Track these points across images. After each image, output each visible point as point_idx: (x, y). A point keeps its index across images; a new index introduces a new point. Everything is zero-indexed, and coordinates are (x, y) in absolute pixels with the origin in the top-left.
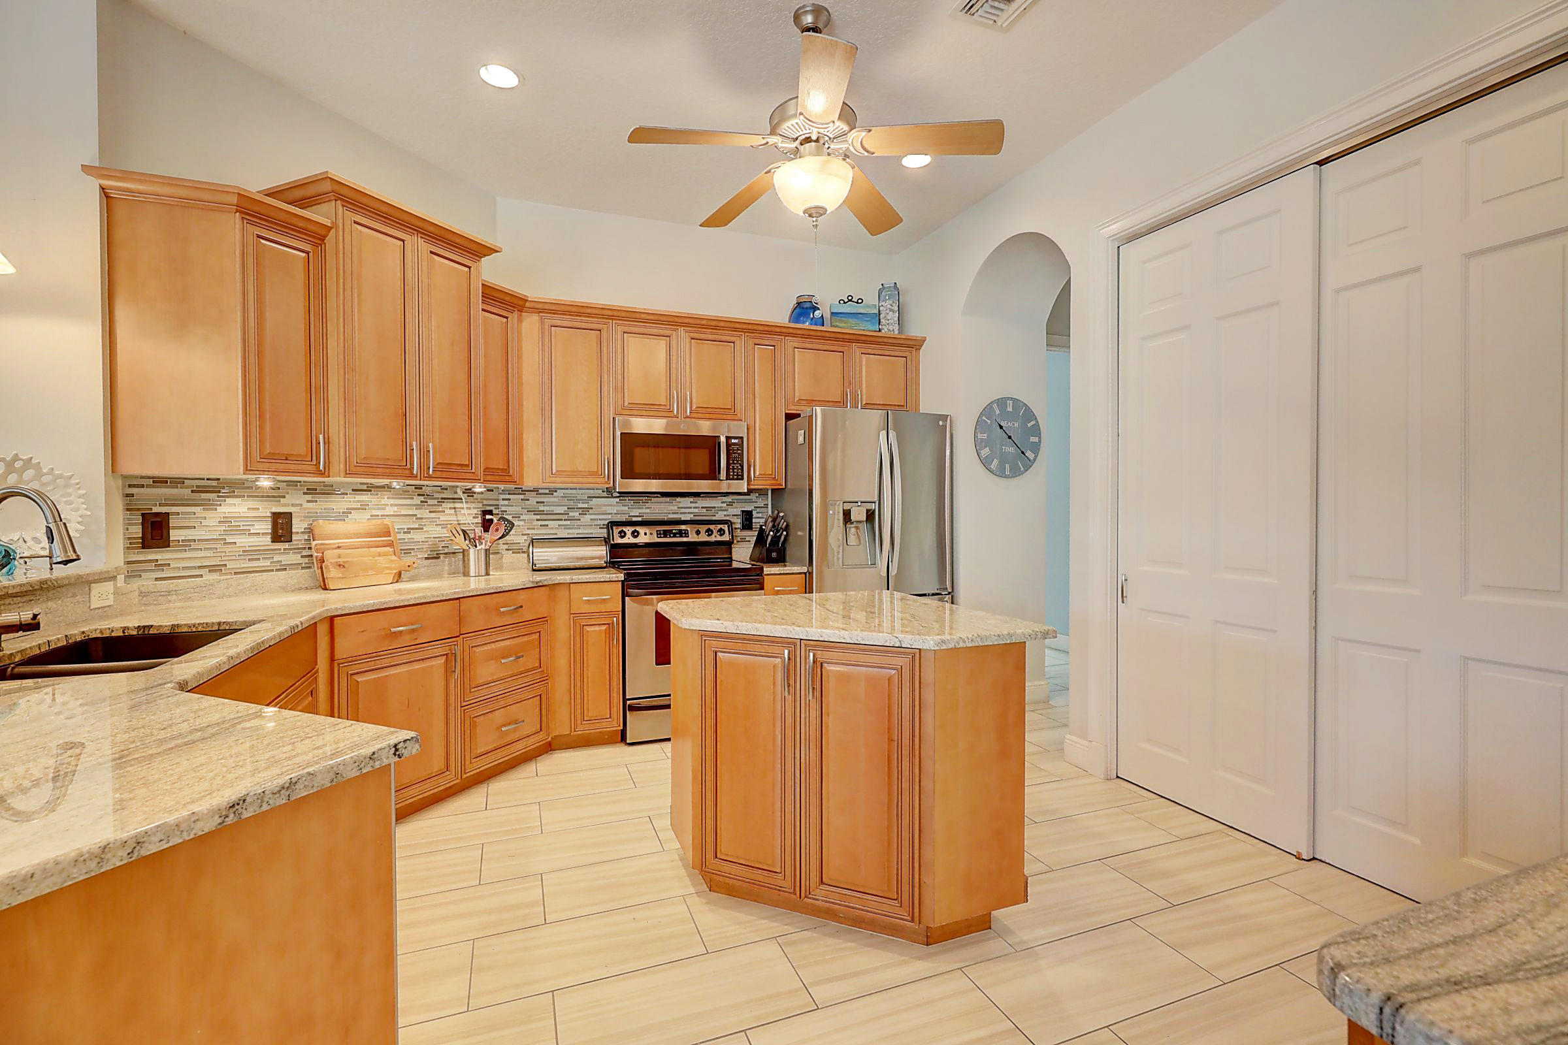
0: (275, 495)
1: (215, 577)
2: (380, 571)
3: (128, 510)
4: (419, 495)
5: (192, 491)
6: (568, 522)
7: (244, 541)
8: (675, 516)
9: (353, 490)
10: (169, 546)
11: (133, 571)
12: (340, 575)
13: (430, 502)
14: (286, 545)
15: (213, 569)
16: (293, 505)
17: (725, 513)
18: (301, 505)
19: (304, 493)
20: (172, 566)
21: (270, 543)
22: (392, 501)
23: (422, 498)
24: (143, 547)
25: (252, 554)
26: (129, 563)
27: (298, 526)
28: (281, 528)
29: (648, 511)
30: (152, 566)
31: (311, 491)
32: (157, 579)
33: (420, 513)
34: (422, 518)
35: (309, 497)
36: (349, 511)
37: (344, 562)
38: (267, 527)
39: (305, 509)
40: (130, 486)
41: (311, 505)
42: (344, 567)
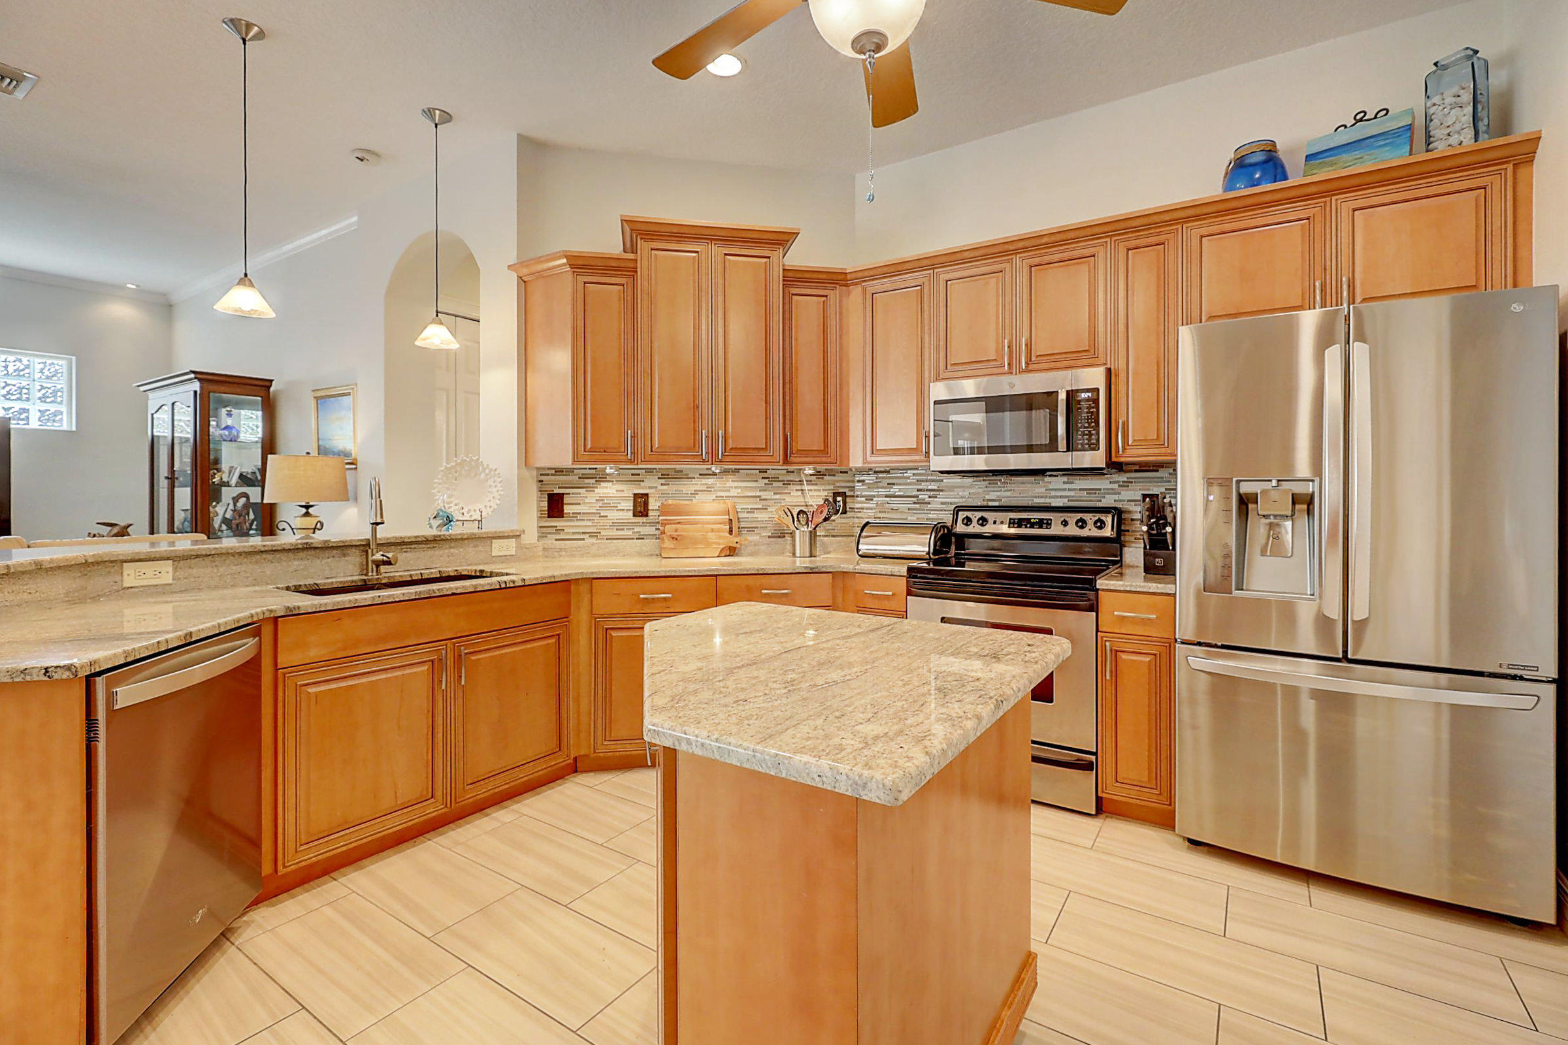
0: (636, 478)
1: (593, 540)
2: (708, 544)
3: (540, 491)
4: (763, 478)
5: (579, 478)
6: (917, 506)
7: (614, 515)
8: (1041, 501)
9: (700, 475)
10: (563, 517)
11: (543, 533)
12: (672, 546)
13: (775, 484)
14: (644, 519)
15: (593, 535)
16: (650, 488)
17: (1116, 497)
18: (656, 487)
19: (659, 478)
20: (566, 531)
21: (632, 517)
22: (736, 484)
23: (766, 481)
24: (549, 517)
25: (619, 525)
26: (541, 527)
27: (653, 504)
28: (641, 506)
29: (1008, 494)
30: (553, 530)
31: (665, 476)
32: (556, 540)
33: (764, 495)
34: (766, 500)
35: (663, 481)
36: (696, 493)
37: (678, 535)
38: (630, 505)
39: (660, 490)
40: (541, 475)
41: (664, 487)
42: (677, 539)
